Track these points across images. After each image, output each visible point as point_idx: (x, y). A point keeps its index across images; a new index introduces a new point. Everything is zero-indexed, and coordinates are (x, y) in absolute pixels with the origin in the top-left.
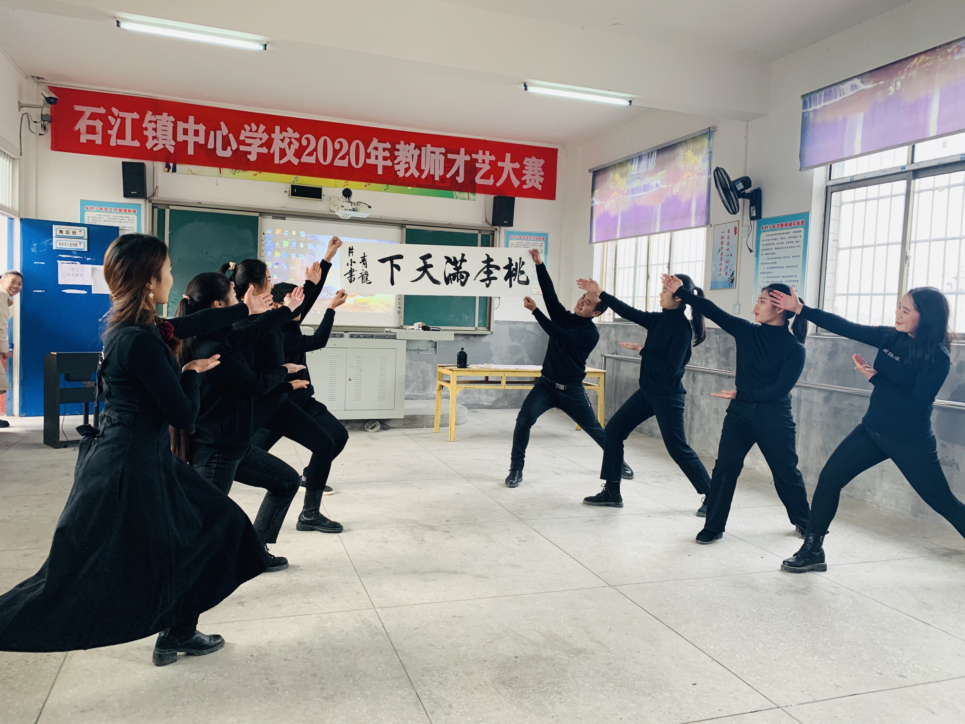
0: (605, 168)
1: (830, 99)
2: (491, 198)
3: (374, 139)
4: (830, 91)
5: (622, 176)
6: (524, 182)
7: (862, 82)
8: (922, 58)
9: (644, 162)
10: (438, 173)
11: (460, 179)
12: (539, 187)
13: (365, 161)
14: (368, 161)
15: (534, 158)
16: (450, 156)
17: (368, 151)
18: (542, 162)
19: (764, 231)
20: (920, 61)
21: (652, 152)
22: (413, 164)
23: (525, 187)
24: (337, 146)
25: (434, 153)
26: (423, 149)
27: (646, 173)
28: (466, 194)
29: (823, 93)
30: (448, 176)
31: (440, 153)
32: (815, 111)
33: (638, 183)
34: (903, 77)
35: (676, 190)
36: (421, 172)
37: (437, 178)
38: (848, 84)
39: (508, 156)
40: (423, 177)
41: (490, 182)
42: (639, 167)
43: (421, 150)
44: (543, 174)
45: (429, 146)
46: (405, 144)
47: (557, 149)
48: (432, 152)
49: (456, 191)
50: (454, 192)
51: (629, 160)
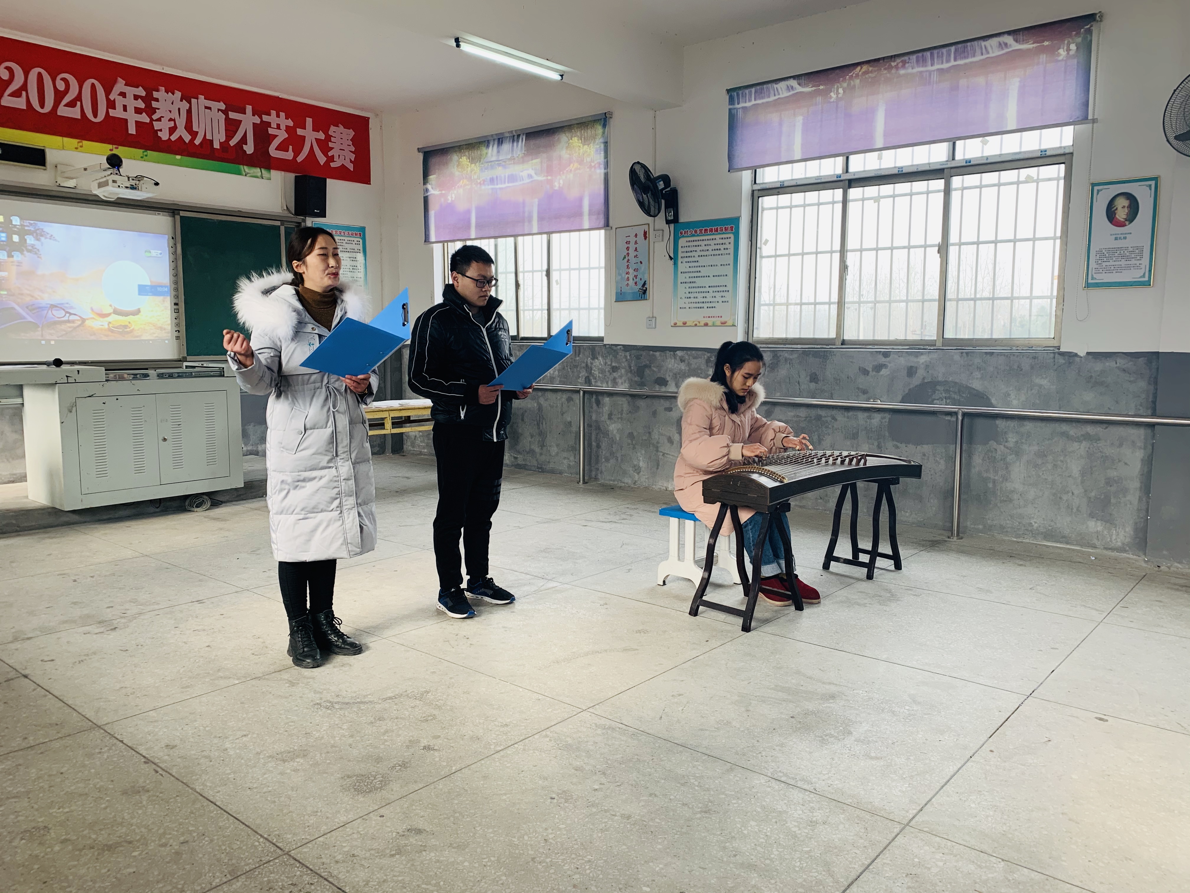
0: (443, 149)
1: (763, 98)
2: (291, 176)
3: (119, 79)
4: (762, 89)
5: (473, 160)
6: (331, 159)
7: (799, 84)
8: (865, 68)
9: (506, 147)
10: (218, 138)
11: (249, 149)
12: (351, 167)
13: (107, 112)
14: (112, 113)
15: (341, 127)
16: (232, 115)
17: (112, 97)
18: (352, 133)
19: (683, 237)
20: (863, 70)
21: (519, 136)
22: (181, 122)
23: (333, 165)
24: (61, 86)
25: (210, 108)
26: (194, 101)
27: (510, 159)
28: (258, 170)
29: (753, 90)
30: (232, 143)
31: (219, 110)
32: (744, 108)
33: (499, 171)
34: (845, 85)
35: (559, 183)
36: (194, 134)
37: (216, 145)
38: (782, 85)
39: (309, 121)
40: (197, 142)
41: (289, 155)
42: (498, 152)
43: (190, 103)
44: (353, 149)
45: (201, 97)
46: (167, 92)
47: (369, 118)
48: (206, 108)
49: (243, 165)
50: (241, 167)
51: (483, 142)
